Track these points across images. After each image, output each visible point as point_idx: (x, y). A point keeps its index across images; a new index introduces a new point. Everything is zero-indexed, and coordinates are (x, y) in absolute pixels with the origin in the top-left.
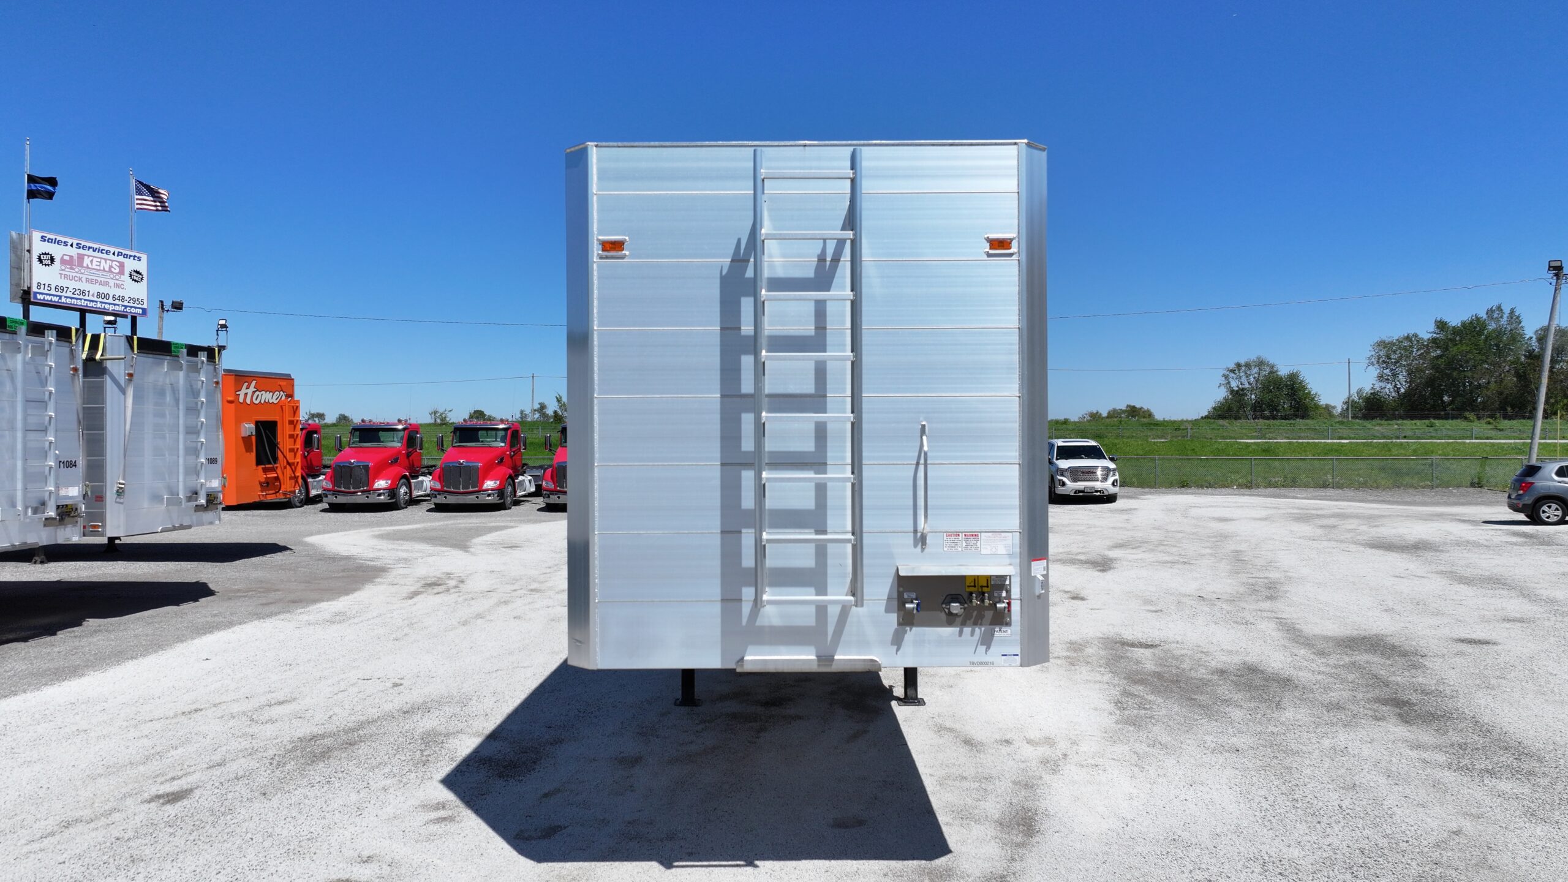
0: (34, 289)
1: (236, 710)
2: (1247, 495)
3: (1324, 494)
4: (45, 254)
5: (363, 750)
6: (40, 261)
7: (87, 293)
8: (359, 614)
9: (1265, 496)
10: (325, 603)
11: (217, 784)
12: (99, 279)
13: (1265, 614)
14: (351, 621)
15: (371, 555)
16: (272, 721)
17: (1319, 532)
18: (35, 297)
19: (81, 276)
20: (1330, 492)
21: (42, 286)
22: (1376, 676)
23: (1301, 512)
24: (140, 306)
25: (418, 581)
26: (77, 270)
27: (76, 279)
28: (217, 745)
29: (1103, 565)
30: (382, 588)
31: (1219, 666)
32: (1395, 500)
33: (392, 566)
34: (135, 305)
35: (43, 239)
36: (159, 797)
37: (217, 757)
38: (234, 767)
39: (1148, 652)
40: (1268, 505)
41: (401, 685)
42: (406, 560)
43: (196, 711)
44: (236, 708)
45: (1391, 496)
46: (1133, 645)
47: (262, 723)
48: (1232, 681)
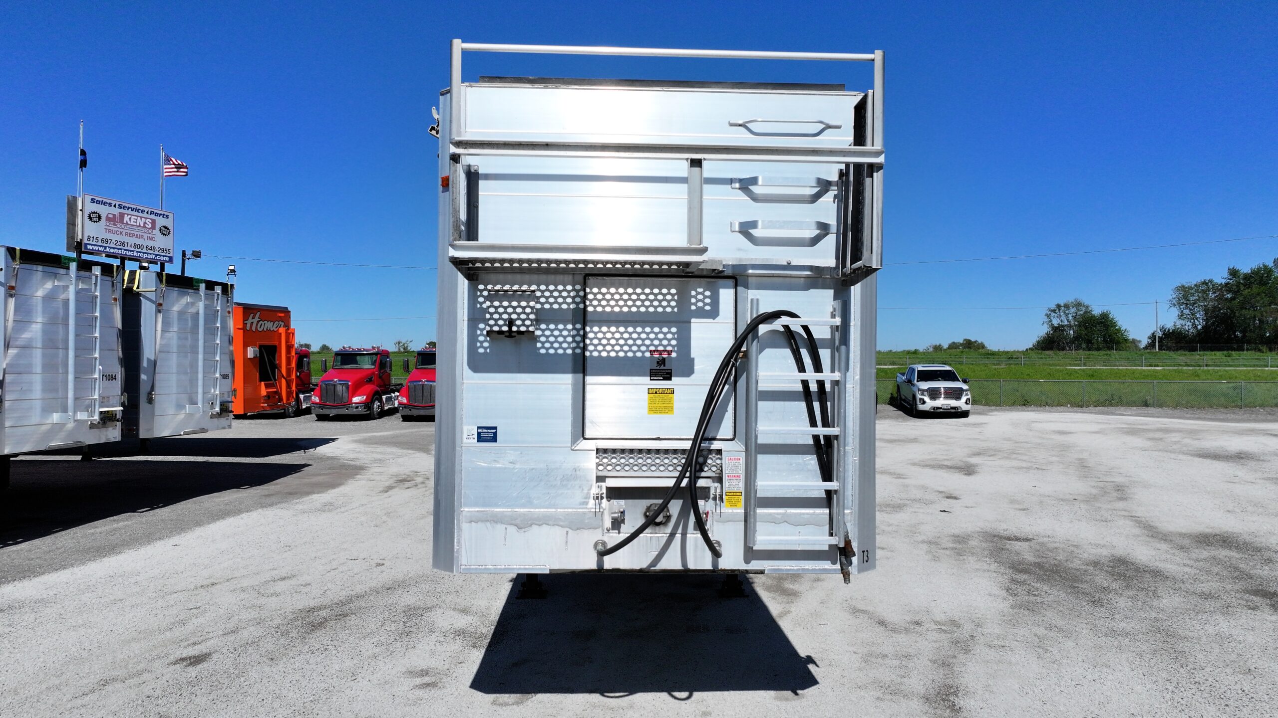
0: (86, 241)
1: (245, 585)
2: (1080, 412)
3: (1146, 412)
4: (94, 213)
5: (353, 620)
6: (90, 218)
7: (126, 244)
8: (344, 505)
9: (1096, 413)
10: (316, 495)
11: (231, 650)
12: (136, 233)
13: (1120, 513)
14: (339, 510)
15: (352, 456)
16: (277, 595)
17: (1149, 444)
18: (86, 247)
19: (122, 230)
20: (1151, 410)
21: (91, 239)
22: (1236, 569)
23: (1129, 426)
24: (167, 255)
25: (391, 478)
26: (118, 226)
27: (118, 233)
28: (231, 615)
29: (968, 470)
30: (363, 482)
31: (1092, 558)
32: (1210, 417)
33: (369, 465)
34: (164, 254)
35: (93, 201)
36: (182, 660)
37: (231, 626)
38: (245, 634)
39: (1025, 545)
40: (1100, 421)
41: (383, 564)
42: (380, 460)
43: (213, 584)
44: (245, 583)
45: (1205, 414)
46: (1009, 539)
47: (268, 596)
48: (1107, 571)
